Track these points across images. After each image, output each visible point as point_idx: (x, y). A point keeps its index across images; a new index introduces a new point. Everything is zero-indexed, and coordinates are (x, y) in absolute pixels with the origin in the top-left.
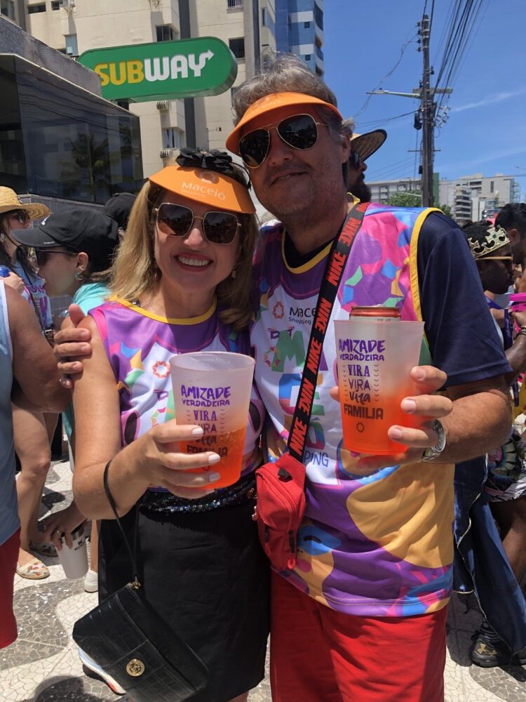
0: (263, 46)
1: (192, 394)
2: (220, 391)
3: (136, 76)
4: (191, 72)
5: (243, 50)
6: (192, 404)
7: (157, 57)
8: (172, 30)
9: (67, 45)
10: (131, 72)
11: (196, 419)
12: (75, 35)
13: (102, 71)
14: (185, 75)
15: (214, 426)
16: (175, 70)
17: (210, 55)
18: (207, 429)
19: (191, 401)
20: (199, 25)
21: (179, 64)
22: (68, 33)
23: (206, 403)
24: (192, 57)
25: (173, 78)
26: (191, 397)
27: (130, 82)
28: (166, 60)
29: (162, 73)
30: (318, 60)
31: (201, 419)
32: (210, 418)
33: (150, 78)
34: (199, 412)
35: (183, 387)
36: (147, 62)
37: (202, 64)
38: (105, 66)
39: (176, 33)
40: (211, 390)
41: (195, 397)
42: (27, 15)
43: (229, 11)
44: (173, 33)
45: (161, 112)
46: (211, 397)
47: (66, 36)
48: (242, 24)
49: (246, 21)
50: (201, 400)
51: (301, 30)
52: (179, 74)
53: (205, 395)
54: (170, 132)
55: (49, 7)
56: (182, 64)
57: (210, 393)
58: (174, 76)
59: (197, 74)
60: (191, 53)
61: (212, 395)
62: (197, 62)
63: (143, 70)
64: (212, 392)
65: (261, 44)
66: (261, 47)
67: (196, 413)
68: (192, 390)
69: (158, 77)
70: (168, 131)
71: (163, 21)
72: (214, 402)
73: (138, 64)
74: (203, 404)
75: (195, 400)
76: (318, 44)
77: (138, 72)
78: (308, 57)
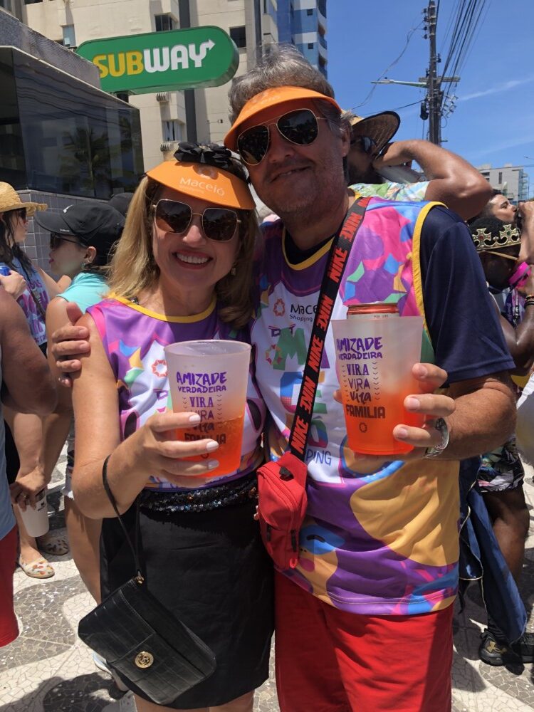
0: (265, 34)
1: (187, 381)
2: (216, 376)
3: (135, 68)
4: (191, 62)
5: (245, 39)
6: (188, 391)
7: (156, 47)
8: (171, 19)
9: (65, 35)
10: (131, 63)
11: (193, 406)
12: (73, 26)
13: (101, 62)
14: (185, 66)
15: (211, 412)
16: (175, 61)
17: (210, 45)
18: (204, 416)
19: (187, 387)
20: (199, 14)
21: (179, 54)
22: (65, 24)
23: (202, 388)
24: (192, 47)
25: (173, 69)
26: (187, 384)
27: (129, 74)
28: (166, 50)
29: (162, 64)
30: (321, 49)
31: (198, 406)
32: (207, 404)
33: (150, 69)
34: (195, 399)
35: (178, 374)
36: (147, 53)
37: (203, 54)
38: (104, 58)
39: (176, 22)
40: (206, 375)
41: (190, 384)
42: (23, 6)
44: (173, 22)
45: (161, 104)
46: (207, 383)
47: (64, 27)
48: (243, 13)
49: (246, 9)
50: (196, 386)
51: (304, 18)
52: (180, 64)
53: (201, 381)
54: (171, 124)
56: (183, 54)
57: (206, 379)
58: (175, 67)
59: (198, 64)
60: (191, 43)
61: (208, 381)
62: (198, 52)
63: (143, 61)
64: (208, 378)
65: (263, 32)
66: (263, 36)
67: (192, 400)
68: (188, 376)
69: (158, 67)
70: (168, 123)
71: (162, 10)
72: (210, 388)
73: (138, 55)
74: (199, 390)
75: (191, 386)
76: (321, 32)
77: (138, 63)
78: (311, 46)
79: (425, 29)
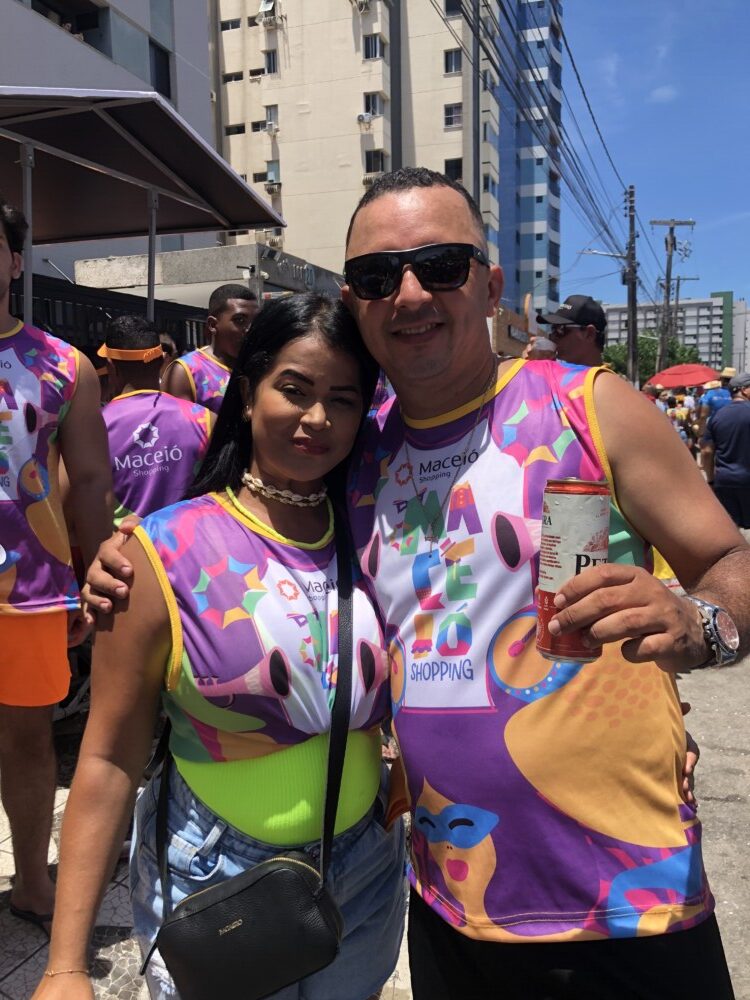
0: (484, 163)
5: (461, 170)
8: (382, 154)
9: (269, 170)
12: (278, 161)
22: (270, 159)
39: (387, 157)
42: (224, 138)
43: (446, 130)
44: (384, 157)
47: (268, 162)
48: (461, 145)
49: (464, 141)
55: (248, 128)
65: (481, 161)
66: (481, 165)
71: (373, 144)
76: (553, 144)
78: (540, 161)
79: (626, 208)
